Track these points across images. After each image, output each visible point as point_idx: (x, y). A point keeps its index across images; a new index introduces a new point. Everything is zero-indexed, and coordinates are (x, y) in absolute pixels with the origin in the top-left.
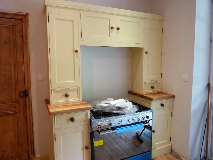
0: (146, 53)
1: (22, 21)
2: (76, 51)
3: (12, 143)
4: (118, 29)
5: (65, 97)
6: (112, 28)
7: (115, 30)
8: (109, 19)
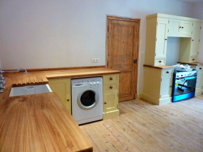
0: (193, 40)
1: (138, 23)
2: (166, 40)
3: (128, 87)
4: (182, 28)
5: (159, 63)
6: (180, 27)
7: (181, 28)
8: (179, 23)
